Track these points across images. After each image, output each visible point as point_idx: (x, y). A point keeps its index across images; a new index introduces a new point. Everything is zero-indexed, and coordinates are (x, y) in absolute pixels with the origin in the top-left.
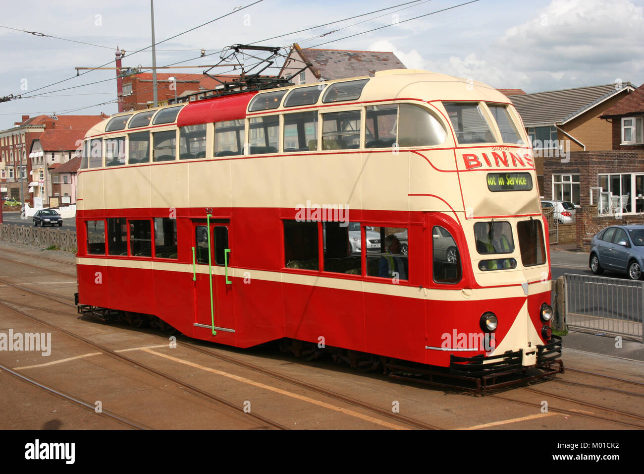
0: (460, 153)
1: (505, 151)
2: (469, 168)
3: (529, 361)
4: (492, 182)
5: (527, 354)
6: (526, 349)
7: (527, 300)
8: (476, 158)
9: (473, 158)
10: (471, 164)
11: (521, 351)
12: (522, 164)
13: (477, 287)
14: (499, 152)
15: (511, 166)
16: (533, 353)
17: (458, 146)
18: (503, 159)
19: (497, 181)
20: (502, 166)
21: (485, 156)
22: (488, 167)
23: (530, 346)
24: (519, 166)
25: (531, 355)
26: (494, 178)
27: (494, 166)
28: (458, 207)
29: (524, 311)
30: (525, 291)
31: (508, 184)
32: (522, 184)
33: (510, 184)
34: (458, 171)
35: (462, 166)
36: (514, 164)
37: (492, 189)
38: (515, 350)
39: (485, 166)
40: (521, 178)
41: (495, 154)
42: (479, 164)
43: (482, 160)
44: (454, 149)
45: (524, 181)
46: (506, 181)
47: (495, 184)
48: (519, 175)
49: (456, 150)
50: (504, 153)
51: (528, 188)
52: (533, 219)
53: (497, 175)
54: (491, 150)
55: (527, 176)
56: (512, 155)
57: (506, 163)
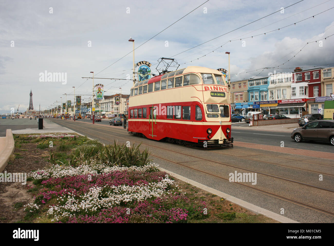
0: (204, 86)
1: (217, 86)
2: (206, 90)
3: (220, 142)
4: (213, 94)
5: (220, 140)
6: (220, 139)
7: (221, 126)
8: (208, 88)
10: (207, 89)
11: (218, 139)
12: (223, 90)
13: (206, 121)
14: (216, 87)
15: (219, 90)
16: (222, 140)
17: (203, 84)
19: (214, 94)
20: (216, 90)
21: (211, 87)
22: (211, 90)
24: (221, 90)
26: (213, 93)
27: (213, 90)
28: (202, 100)
29: (220, 129)
30: (221, 124)
34: (203, 91)
35: (204, 89)
36: (220, 90)
37: (212, 96)
38: (217, 139)
39: (210, 90)
40: (222, 94)
41: (214, 87)
42: (209, 89)
43: (210, 88)
46: (217, 94)
49: (203, 85)
50: (217, 87)
51: (224, 96)
52: (225, 105)
53: (214, 92)
54: (213, 86)
55: (224, 93)
56: (220, 88)
57: (217, 89)
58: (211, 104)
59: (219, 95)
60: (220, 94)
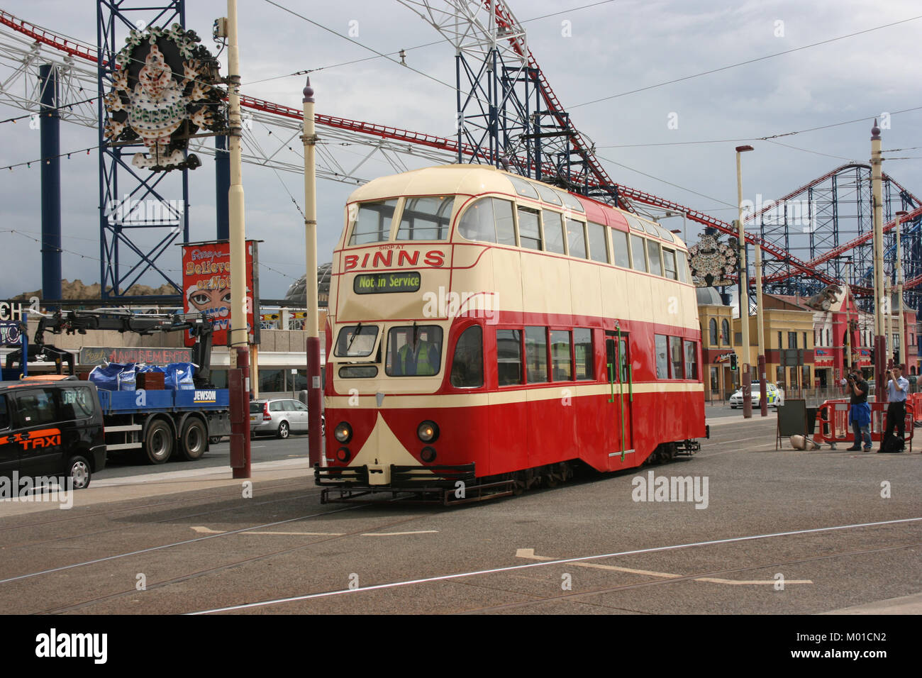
0: (344, 255)
1: (393, 249)
3: (375, 479)
4: (367, 284)
5: (373, 471)
6: (371, 466)
9: (352, 259)
11: (365, 467)
13: (335, 394)
14: (385, 253)
16: (380, 472)
17: (345, 248)
18: (386, 258)
19: (376, 282)
20: (381, 266)
23: (376, 463)
24: (406, 264)
25: (376, 473)
26: (371, 280)
30: (379, 402)
31: (391, 285)
32: (413, 285)
33: (394, 286)
34: (339, 274)
35: (343, 268)
36: (400, 263)
38: (361, 465)
40: (413, 279)
42: (355, 265)
43: (360, 262)
44: (340, 251)
45: (416, 282)
46: (388, 282)
47: (372, 286)
48: (409, 275)
49: (342, 252)
51: (416, 289)
52: (419, 323)
53: (376, 277)
54: (377, 250)
55: (418, 275)
56: (403, 254)
57: (388, 263)
58: (356, 324)
59: (395, 283)
60: (400, 280)
